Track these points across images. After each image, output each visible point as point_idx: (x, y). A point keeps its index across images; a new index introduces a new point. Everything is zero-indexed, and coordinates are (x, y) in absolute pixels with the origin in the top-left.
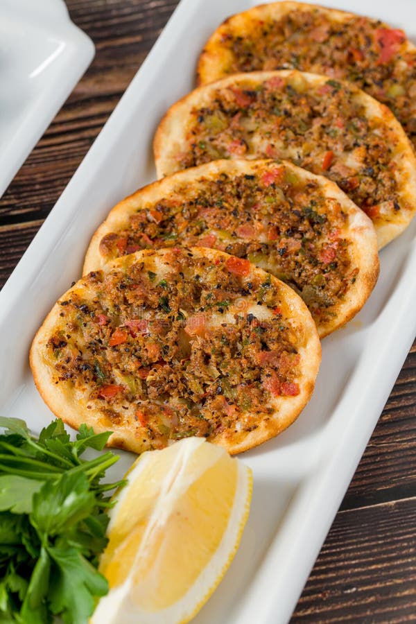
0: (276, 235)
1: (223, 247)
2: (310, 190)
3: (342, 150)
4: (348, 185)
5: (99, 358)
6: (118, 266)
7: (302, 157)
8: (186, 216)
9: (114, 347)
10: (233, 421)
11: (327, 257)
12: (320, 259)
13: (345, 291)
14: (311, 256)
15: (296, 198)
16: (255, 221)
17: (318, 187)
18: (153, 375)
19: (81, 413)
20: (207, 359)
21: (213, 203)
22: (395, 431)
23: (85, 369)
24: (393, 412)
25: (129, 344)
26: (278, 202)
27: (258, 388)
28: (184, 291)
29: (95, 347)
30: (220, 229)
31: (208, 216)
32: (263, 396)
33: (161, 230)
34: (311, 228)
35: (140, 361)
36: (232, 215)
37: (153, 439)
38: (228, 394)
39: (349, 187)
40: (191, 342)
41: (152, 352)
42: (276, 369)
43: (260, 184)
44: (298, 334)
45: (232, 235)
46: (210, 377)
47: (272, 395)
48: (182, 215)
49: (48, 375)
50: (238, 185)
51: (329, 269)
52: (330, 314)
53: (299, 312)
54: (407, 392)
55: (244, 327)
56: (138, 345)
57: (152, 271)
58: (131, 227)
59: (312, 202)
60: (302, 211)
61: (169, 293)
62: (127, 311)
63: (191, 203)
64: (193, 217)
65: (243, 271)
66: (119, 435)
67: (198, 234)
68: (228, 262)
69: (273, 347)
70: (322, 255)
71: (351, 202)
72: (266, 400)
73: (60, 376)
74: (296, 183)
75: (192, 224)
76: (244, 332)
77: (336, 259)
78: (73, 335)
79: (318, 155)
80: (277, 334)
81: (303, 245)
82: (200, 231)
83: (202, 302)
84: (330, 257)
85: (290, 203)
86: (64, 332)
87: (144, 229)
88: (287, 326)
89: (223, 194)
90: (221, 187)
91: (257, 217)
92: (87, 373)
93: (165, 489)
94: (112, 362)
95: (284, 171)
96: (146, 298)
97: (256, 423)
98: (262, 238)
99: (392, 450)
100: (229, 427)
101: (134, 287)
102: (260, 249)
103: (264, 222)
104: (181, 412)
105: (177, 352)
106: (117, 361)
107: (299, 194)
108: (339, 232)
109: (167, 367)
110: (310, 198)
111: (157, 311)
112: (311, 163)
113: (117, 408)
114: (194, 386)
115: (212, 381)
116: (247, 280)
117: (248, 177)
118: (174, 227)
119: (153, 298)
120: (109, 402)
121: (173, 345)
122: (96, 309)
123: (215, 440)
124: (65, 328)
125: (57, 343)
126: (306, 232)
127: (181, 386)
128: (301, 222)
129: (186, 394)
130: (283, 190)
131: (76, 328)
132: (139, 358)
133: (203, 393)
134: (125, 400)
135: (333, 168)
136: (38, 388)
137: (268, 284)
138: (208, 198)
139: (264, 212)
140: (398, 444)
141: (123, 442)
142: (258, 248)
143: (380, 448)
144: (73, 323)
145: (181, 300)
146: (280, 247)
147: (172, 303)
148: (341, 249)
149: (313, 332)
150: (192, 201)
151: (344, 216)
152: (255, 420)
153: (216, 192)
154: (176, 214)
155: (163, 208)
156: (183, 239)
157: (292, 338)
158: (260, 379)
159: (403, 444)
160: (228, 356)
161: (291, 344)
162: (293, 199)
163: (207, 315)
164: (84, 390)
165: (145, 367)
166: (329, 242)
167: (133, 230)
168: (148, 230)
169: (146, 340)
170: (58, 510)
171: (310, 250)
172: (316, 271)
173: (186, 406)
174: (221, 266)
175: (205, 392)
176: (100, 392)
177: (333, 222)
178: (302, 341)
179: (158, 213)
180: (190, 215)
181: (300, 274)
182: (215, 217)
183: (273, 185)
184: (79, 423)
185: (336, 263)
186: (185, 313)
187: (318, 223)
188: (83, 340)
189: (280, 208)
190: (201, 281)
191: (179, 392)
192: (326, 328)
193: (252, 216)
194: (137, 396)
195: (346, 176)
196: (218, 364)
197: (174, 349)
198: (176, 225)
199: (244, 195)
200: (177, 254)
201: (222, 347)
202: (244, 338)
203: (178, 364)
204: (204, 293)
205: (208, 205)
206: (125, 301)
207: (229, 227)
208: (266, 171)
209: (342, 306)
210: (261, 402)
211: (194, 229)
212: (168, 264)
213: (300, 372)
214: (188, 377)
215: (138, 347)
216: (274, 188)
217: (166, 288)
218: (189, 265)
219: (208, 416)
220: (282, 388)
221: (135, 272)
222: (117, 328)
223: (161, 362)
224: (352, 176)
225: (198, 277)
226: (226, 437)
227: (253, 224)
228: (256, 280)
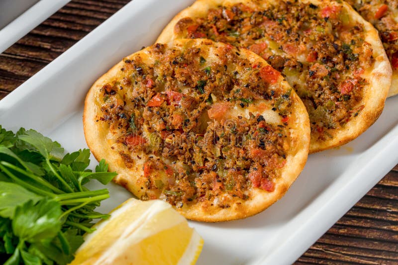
0: (314, 58)
1: (267, 55)
2: (355, 31)
3: (395, 7)
4: (388, 37)
5: (137, 112)
6: (180, 46)
7: (363, 2)
8: (252, 22)
9: (150, 107)
10: (213, 196)
11: (345, 89)
12: (339, 88)
13: (347, 120)
14: (334, 84)
15: (342, 34)
16: (301, 43)
17: (363, 31)
18: (171, 139)
19: (106, 151)
20: (215, 140)
21: (277, 18)
22: (344, 245)
23: (122, 118)
24: (350, 228)
25: (161, 108)
26: (325, 33)
27: (244, 175)
28: (221, 80)
29: (138, 103)
30: (273, 40)
31: (268, 27)
32: (246, 183)
33: (229, 26)
34: (342, 62)
35: (166, 125)
36: (286, 33)
37: (149, 189)
38: (220, 173)
39: (389, 38)
40: (208, 123)
41: (175, 121)
42: (263, 166)
43: (319, 14)
44: (292, 143)
45: (279, 48)
46: (212, 154)
47: (253, 185)
48: (250, 20)
49: (93, 113)
50: (301, 10)
51: (342, 99)
52: (328, 135)
53: (302, 126)
54: (368, 216)
55: (253, 125)
56: (168, 111)
57: (204, 57)
58: (207, 17)
59: (352, 41)
60: (341, 47)
61: (209, 79)
62: (171, 83)
63: (260, 13)
64: (257, 25)
65: (272, 79)
66: (126, 177)
67: (255, 39)
68: (263, 68)
69: (269, 147)
70: (342, 86)
71: (383, 50)
72: (247, 187)
73: (102, 116)
74: (347, 22)
75: (254, 30)
76: (252, 128)
77: (351, 93)
78: (125, 88)
79: (375, 5)
80: (275, 138)
81: (330, 74)
82: (258, 37)
83: (231, 94)
84: (347, 90)
85: (335, 37)
86: (119, 83)
87: (217, 22)
88: (286, 134)
89: (287, 14)
90: (289, 7)
91: (304, 40)
92: (122, 121)
93: (125, 234)
94: (145, 118)
95: (341, 10)
96: (190, 77)
97: (230, 204)
98: (302, 58)
99: (335, 259)
100: (209, 200)
101: (184, 65)
102: (296, 66)
103: (308, 45)
104: (180, 175)
105: (194, 127)
106: (149, 119)
107: (345, 32)
108: (363, 72)
109: (184, 136)
110: (353, 38)
111: (194, 90)
112: (368, 10)
113: (134, 156)
114: (198, 157)
115: (213, 158)
116: (273, 87)
117: (312, 6)
118: (240, 27)
119: (195, 79)
120: (129, 149)
121: (194, 121)
122: (148, 74)
123: (195, 205)
124: (122, 81)
125: (109, 90)
126: (338, 64)
127: (187, 154)
128: (337, 54)
129: (190, 161)
130: (333, 25)
131: (129, 83)
132: (165, 122)
133: (202, 165)
134: (143, 151)
135: (383, 19)
136: (84, 120)
137: (287, 96)
138: (274, 13)
139: (312, 38)
140: (342, 255)
141: (126, 184)
142: (294, 65)
143: (327, 254)
144: (128, 78)
145: (215, 87)
146: (312, 69)
147: (207, 88)
148: (358, 87)
149: (305, 146)
150: (262, 11)
151: (372, 60)
152: (229, 201)
153: (282, 10)
154: (246, 18)
155: (237, 10)
156: (243, 39)
157: (285, 146)
158: (249, 169)
159: (346, 257)
160: (232, 143)
161: (283, 150)
162: (339, 34)
163: (231, 105)
164: (114, 133)
165: (168, 130)
166: (353, 77)
167: (208, 20)
168: (219, 24)
169: (176, 109)
170: (32, 225)
171: (335, 79)
172: (332, 97)
173: (185, 172)
174: (256, 70)
175: (204, 166)
176: (126, 139)
177: (362, 63)
178: (294, 150)
179: (232, 13)
180: (255, 22)
181: (319, 95)
182: (273, 30)
183: (327, 19)
184: (101, 157)
185: (350, 96)
186: (214, 98)
187: (350, 60)
188: (132, 93)
189: (325, 38)
190: (238, 77)
191: (185, 158)
192: (321, 145)
193: (301, 38)
194: (153, 151)
195: (390, 29)
196: (222, 147)
197: (192, 124)
198: (242, 26)
199: (302, 19)
200: (227, 50)
201: (230, 135)
202: (249, 133)
203: (193, 136)
204: (236, 88)
205: (272, 18)
206: (173, 74)
207: (280, 41)
208: (328, 6)
209: (340, 131)
210: (242, 188)
211: (254, 34)
212: (218, 55)
213: (281, 175)
214: (196, 150)
215: (167, 113)
216: (326, 21)
217: (208, 74)
218: (233, 62)
219: (198, 185)
220: (262, 182)
221: (190, 54)
222: (158, 93)
223: (181, 130)
224: (394, 30)
225: (236, 73)
226: (203, 207)
227: (299, 44)
228: (279, 90)
